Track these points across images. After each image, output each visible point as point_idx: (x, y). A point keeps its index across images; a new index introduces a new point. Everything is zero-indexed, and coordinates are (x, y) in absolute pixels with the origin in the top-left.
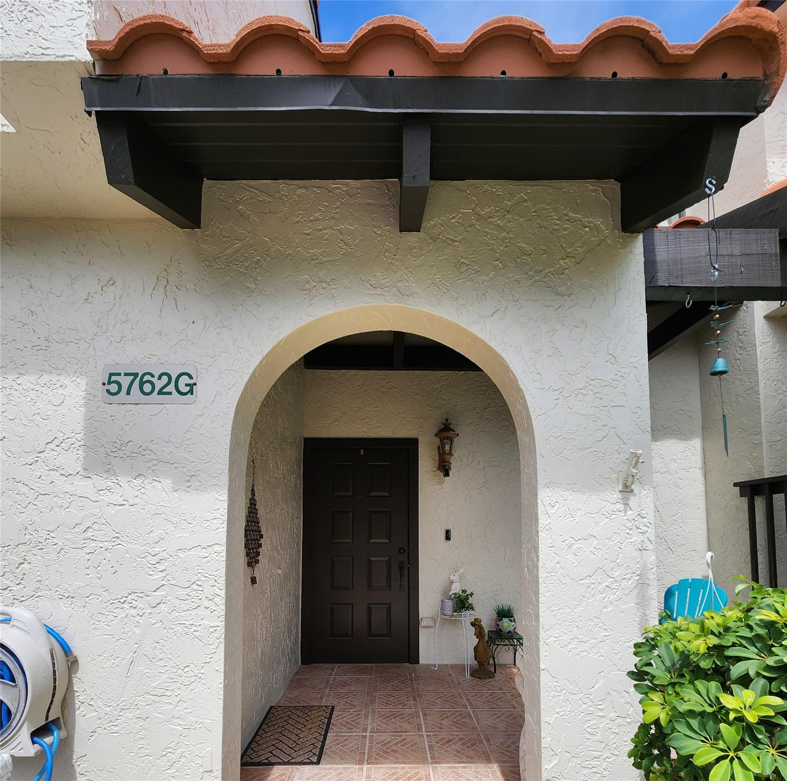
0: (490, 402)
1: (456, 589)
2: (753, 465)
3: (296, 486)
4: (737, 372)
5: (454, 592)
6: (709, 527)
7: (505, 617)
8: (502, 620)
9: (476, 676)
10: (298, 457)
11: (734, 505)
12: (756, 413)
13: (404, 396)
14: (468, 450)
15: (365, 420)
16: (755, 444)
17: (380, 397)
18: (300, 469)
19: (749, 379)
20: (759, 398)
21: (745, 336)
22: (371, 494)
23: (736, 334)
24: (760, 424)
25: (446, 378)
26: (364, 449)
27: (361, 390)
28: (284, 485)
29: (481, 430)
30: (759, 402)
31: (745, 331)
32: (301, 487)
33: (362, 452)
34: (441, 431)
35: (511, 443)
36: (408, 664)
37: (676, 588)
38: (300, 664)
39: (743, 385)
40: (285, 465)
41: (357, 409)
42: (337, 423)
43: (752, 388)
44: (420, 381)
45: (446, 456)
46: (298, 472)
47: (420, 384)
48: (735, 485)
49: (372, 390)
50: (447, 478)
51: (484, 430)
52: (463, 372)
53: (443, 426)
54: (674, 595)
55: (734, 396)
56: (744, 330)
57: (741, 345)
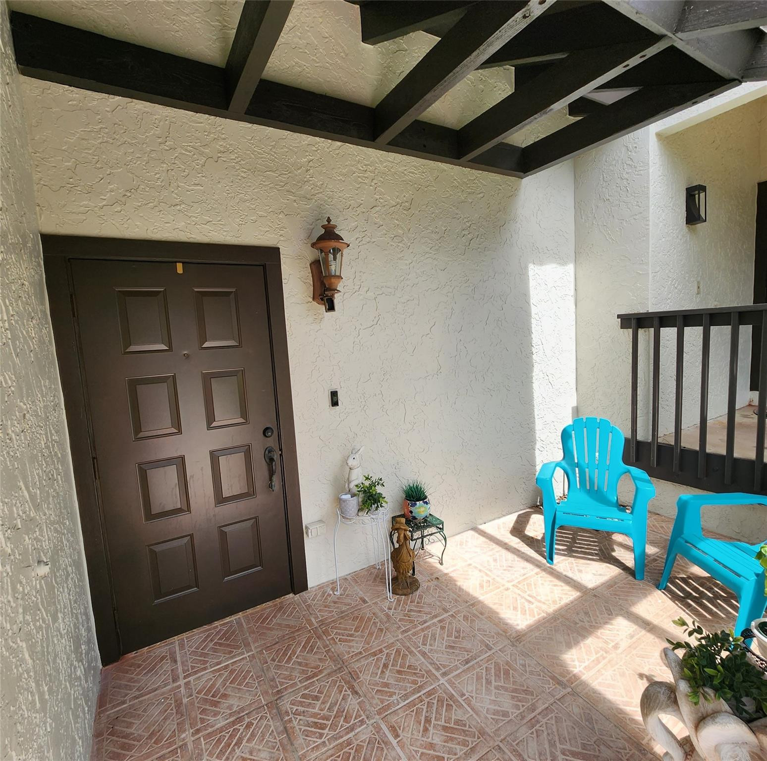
0: (378, 197)
1: (357, 478)
2: (635, 296)
3: (41, 342)
4: (623, 193)
5: (356, 483)
6: (578, 358)
7: (419, 500)
8: (416, 504)
9: (400, 592)
10: (37, 277)
11: (610, 337)
12: (643, 240)
13: (249, 170)
14: (353, 270)
15: (178, 207)
16: (640, 274)
17: (203, 166)
18: (43, 304)
19: (638, 202)
20: (648, 225)
21: (635, 152)
22: (206, 345)
23: (624, 149)
24: (648, 253)
25: (314, 149)
26: (183, 263)
27: (163, 146)
28: (17, 356)
29: (369, 239)
30: (648, 229)
31: (636, 147)
32: (50, 341)
33: (180, 268)
34: (321, 238)
35: (406, 262)
36: (291, 595)
37: (572, 429)
38: (101, 667)
39: (629, 209)
40: (11, 304)
41: (159, 183)
42: (119, 209)
43: (641, 213)
44: (274, 147)
45: (333, 280)
46: (41, 311)
47: (275, 153)
48: (619, 316)
49: (186, 150)
50: (331, 313)
51: (373, 240)
52: (339, 144)
53: (323, 231)
54: (570, 436)
55: (617, 220)
56: (635, 145)
57: (630, 162)
